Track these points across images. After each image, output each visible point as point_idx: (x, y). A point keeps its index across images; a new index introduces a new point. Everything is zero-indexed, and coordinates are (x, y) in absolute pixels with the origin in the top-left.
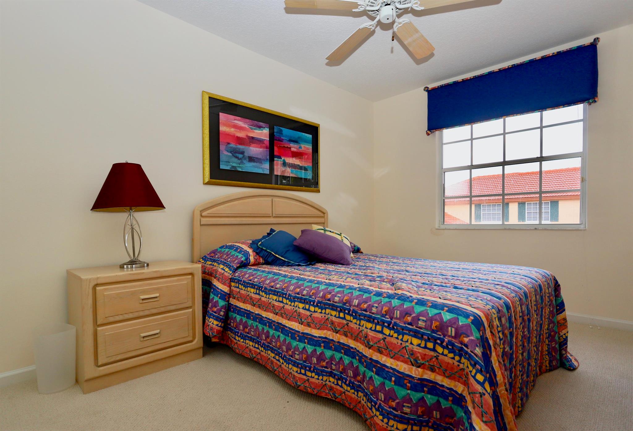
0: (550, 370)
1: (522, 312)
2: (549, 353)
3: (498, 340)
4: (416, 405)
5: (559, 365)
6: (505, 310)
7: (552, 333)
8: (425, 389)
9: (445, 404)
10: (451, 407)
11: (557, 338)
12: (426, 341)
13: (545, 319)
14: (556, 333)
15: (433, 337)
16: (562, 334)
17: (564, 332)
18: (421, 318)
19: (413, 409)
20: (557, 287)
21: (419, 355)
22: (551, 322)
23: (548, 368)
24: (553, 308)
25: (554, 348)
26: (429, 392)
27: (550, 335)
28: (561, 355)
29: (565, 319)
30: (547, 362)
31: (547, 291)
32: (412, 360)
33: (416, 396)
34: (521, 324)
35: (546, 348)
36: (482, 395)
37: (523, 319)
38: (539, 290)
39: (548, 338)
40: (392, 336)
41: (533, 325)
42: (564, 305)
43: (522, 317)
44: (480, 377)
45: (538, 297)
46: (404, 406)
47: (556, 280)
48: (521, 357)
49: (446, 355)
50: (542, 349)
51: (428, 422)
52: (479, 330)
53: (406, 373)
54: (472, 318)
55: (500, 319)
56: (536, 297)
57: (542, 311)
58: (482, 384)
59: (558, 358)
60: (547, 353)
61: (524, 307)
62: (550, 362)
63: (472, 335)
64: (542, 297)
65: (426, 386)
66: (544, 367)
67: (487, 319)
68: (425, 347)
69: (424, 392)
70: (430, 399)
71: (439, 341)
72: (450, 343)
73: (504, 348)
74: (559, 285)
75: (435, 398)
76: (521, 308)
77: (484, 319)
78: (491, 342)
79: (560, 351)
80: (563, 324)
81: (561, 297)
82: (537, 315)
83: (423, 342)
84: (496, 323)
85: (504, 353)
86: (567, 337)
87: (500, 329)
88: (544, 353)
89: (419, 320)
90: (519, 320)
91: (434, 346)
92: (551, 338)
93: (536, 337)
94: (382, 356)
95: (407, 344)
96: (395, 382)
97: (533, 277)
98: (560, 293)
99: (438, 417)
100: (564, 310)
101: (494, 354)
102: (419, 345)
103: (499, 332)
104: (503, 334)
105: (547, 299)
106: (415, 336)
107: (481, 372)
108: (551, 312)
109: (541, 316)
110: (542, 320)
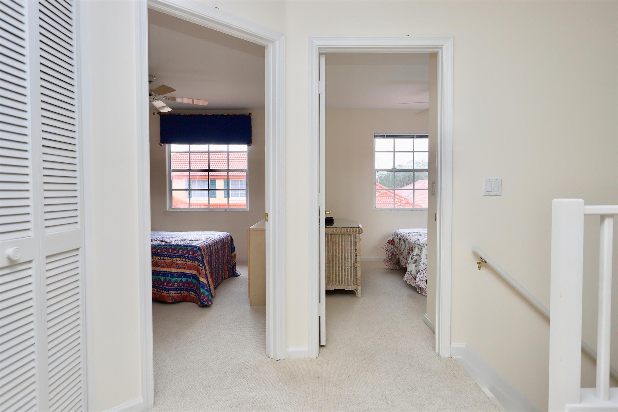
0: (229, 277)
1: (215, 248)
2: (228, 270)
3: (206, 256)
4: (179, 283)
5: (232, 275)
6: (208, 246)
7: (229, 261)
8: (182, 276)
9: (189, 280)
10: (191, 281)
11: (231, 263)
12: (182, 258)
13: (226, 254)
14: (231, 261)
15: (185, 256)
16: (234, 262)
17: (235, 260)
18: (180, 250)
19: (178, 285)
20: (232, 240)
21: (179, 264)
22: (228, 256)
23: (228, 276)
24: (230, 249)
25: (230, 268)
26: (184, 277)
27: (228, 262)
28: (233, 271)
29: (235, 255)
30: (227, 274)
31: (226, 241)
32: (177, 267)
33: (179, 279)
34: (215, 252)
35: (226, 267)
36: (202, 270)
37: (215, 251)
38: (222, 240)
39: (228, 263)
40: (168, 260)
41: (220, 254)
42: (235, 248)
43: (215, 250)
44: (201, 265)
45: (222, 243)
46: (175, 284)
47: (232, 237)
48: (215, 266)
49: (190, 262)
50: (225, 268)
51: (183, 288)
52: (200, 251)
53: (175, 272)
54: (198, 248)
55: (207, 249)
56: (221, 243)
57: (224, 250)
58: (202, 267)
59: (232, 272)
60: (227, 270)
61: (216, 246)
62: (229, 274)
63: (198, 253)
64: (224, 244)
65: (182, 275)
66: (226, 276)
67: (203, 248)
68: (182, 261)
69: (182, 277)
70: (184, 280)
71: (187, 258)
72: (191, 257)
73: (208, 260)
74: (233, 240)
75: (186, 279)
76: (215, 247)
77: (202, 248)
78: (204, 256)
79: (233, 269)
80: (234, 257)
81: (234, 245)
82: (222, 251)
83: (181, 259)
84: (206, 250)
85: (208, 261)
86: (236, 263)
87: (207, 252)
88: (226, 270)
89: (179, 251)
90: (214, 251)
91: (185, 260)
92: (229, 263)
93: (222, 260)
94: (164, 268)
95: (175, 261)
96: (170, 276)
97: (221, 235)
98: (233, 243)
99: (187, 285)
100: (235, 251)
101: (205, 260)
102: (180, 261)
103: (206, 253)
104: (208, 254)
105: (227, 245)
106: (178, 258)
107: (201, 263)
108: (229, 251)
109: (224, 252)
110: (224, 254)
